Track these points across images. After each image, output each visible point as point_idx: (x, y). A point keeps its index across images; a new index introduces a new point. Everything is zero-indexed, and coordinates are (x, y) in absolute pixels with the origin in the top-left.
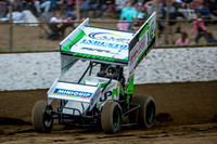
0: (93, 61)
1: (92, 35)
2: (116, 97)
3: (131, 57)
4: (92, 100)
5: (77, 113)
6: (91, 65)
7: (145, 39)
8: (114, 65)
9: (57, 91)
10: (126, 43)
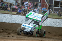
0: (33, 20)
1: (33, 14)
2: (37, 29)
3: (42, 20)
4: (32, 29)
5: (27, 31)
6: (32, 21)
7: (46, 16)
8: (37, 22)
9: (24, 25)
10: (41, 17)
